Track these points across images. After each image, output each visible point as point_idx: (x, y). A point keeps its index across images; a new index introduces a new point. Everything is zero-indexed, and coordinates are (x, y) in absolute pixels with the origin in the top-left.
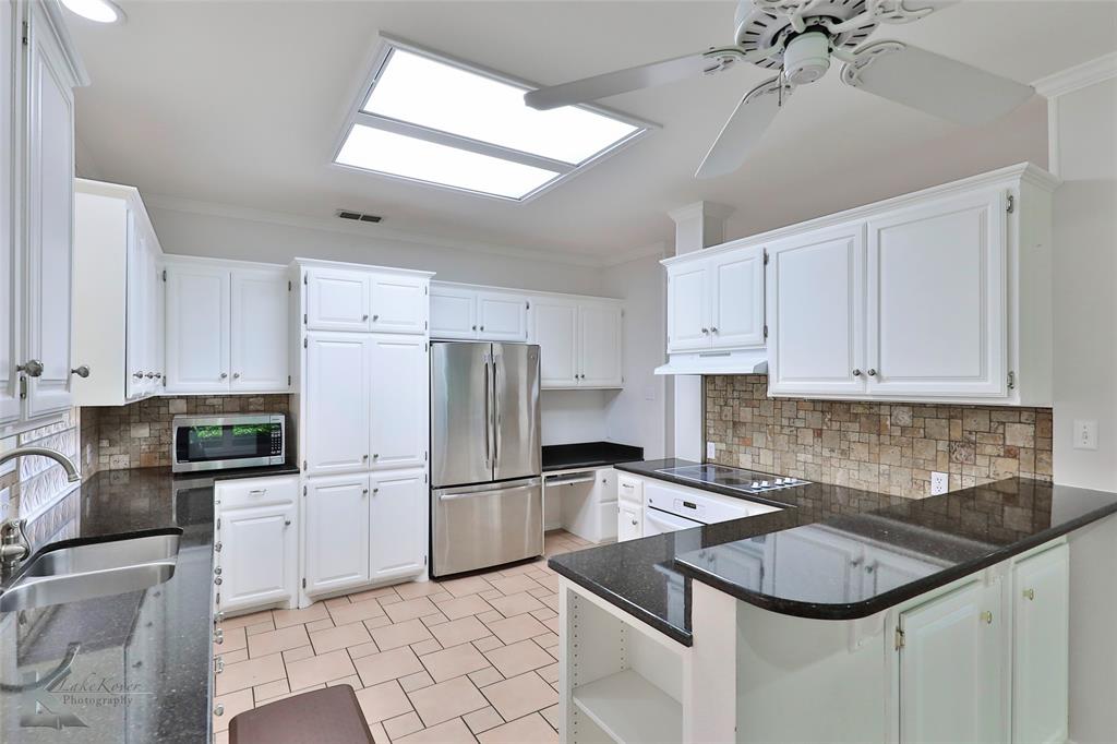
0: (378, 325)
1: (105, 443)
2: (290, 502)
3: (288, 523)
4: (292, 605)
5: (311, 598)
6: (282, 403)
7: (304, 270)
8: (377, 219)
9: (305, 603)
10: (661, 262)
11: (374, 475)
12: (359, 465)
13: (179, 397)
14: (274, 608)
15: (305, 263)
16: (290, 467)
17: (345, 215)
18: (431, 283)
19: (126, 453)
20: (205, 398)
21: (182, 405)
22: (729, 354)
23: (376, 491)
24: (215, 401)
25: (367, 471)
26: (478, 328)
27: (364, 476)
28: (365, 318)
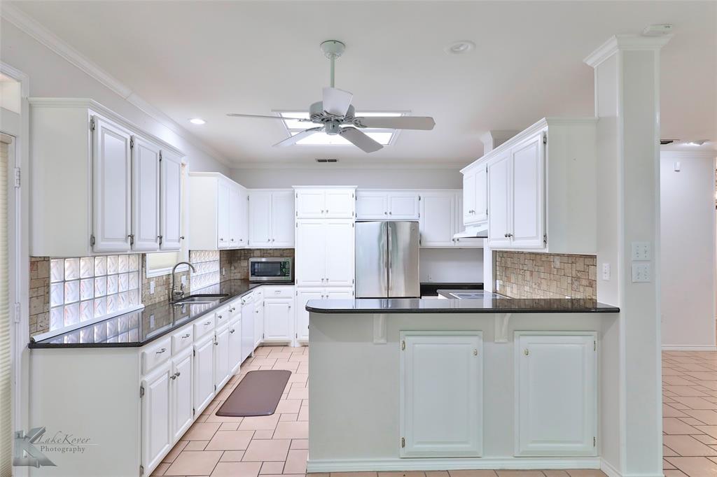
0: (328, 215)
1: (233, 268)
2: (291, 298)
3: (290, 307)
4: (292, 345)
5: (301, 343)
6: (291, 252)
7: (296, 191)
8: (335, 161)
9: (297, 345)
10: (461, 171)
11: (327, 289)
12: (320, 283)
13: (258, 249)
14: (286, 345)
15: (296, 188)
16: (292, 282)
17: (320, 161)
18: (356, 191)
19: (239, 272)
20: (267, 250)
21: (258, 253)
22: (480, 226)
23: (327, 296)
24: (271, 252)
25: (323, 286)
26: (388, 213)
27: (322, 289)
28: (322, 211)
